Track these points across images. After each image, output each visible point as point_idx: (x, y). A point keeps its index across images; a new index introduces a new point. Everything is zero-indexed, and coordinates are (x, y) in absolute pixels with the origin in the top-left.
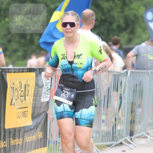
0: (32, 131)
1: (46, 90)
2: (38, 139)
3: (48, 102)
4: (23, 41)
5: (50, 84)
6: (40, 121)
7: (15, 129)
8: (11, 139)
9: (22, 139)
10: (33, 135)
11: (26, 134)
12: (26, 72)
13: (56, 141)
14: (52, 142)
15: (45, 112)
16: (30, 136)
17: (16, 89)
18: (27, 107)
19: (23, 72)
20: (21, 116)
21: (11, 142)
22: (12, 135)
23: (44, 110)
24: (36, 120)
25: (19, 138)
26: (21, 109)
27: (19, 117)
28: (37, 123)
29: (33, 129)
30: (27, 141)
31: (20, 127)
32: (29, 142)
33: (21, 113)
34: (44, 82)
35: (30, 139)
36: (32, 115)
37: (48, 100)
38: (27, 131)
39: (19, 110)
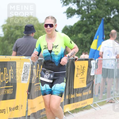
0: (86, 90)
1: (93, 70)
2: (89, 94)
3: (94, 76)
4: (81, 46)
5: (95, 67)
6: (90, 85)
7: (78, 89)
8: (77, 94)
9: (81, 94)
10: (87, 92)
11: (83, 91)
12: (84, 60)
13: (98, 95)
14: (95, 96)
15: (92, 80)
16: (85, 92)
17: (79, 69)
18: (84, 78)
19: (82, 60)
20: (81, 82)
21: (76, 95)
22: (77, 91)
23: (92, 79)
24: (88, 85)
25: (80, 93)
26: (81, 79)
27: (80, 83)
28: (89, 86)
29: (87, 89)
30: (84, 95)
31: (81, 88)
32: (85, 95)
33: (81, 81)
34: (92, 66)
35: (85, 94)
36: (87, 82)
37: (94, 75)
38: (84, 90)
39: (80, 79)
